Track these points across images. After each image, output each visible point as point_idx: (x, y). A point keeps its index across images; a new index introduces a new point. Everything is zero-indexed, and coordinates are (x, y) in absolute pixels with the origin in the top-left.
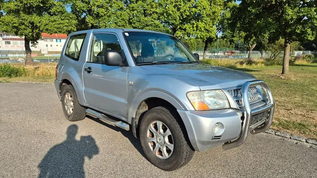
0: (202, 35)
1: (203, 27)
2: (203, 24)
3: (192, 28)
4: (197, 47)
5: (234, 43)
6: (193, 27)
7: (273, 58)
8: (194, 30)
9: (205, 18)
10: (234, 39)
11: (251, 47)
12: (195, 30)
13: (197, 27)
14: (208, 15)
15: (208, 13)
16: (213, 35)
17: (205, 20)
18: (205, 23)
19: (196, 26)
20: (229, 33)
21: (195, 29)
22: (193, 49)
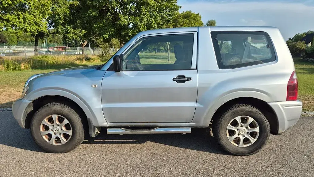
0: (33, 29)
1: (32, 20)
2: (32, 16)
3: (17, 20)
4: (17, 41)
5: (68, 39)
6: (19, 19)
7: (105, 54)
8: (20, 22)
9: (33, 10)
10: (68, 35)
11: (83, 44)
12: (23, 22)
13: (24, 18)
14: (36, 7)
15: (36, 4)
16: (45, 30)
17: (34, 13)
18: (34, 15)
19: (22, 17)
20: (62, 29)
21: (22, 20)
22: (13, 43)
